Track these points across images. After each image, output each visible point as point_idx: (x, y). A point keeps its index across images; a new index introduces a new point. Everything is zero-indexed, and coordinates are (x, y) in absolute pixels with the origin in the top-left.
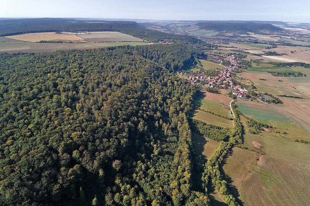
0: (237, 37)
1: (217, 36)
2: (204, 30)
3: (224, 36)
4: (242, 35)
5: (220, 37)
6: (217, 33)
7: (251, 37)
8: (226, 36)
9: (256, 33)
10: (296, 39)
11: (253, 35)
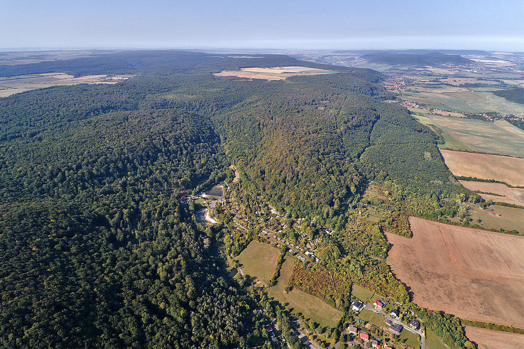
0: (412, 70)
1: (390, 69)
2: (374, 64)
3: (398, 70)
4: (417, 69)
5: (393, 71)
6: (390, 67)
7: (428, 71)
8: (400, 70)
9: (434, 66)
10: (476, 72)
11: (431, 69)
